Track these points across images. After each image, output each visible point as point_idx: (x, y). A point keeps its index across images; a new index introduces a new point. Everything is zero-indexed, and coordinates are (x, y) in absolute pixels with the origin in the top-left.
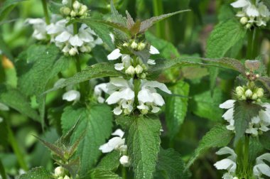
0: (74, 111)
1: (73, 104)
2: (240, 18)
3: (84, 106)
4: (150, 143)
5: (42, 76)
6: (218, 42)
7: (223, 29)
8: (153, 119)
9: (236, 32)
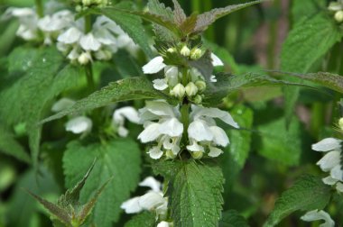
0: (82, 149)
1: (82, 137)
2: (335, 12)
3: (98, 141)
4: (206, 204)
5: (35, 94)
6: (299, 47)
7: (308, 28)
8: (211, 166)
9: (327, 33)
